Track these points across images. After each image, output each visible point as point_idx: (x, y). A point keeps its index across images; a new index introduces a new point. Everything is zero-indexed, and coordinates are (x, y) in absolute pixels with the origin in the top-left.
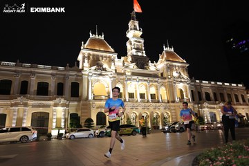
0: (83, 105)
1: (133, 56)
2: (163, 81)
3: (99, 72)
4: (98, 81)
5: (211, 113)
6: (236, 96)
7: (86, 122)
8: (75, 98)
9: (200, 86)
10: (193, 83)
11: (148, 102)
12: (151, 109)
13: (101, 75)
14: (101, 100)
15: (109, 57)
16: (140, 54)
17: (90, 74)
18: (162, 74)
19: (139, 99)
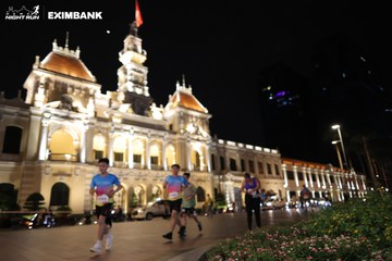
0: (26, 168)
1: (127, 93)
2: (172, 136)
3: (64, 112)
4: (60, 128)
5: (235, 189)
6: (269, 166)
7: (28, 199)
8: (10, 156)
9: (224, 148)
10: (215, 144)
11: (145, 168)
12: (150, 180)
13: (67, 118)
14: (64, 161)
15: (87, 90)
16: (139, 91)
17: (47, 115)
18: (171, 126)
19: (131, 164)
